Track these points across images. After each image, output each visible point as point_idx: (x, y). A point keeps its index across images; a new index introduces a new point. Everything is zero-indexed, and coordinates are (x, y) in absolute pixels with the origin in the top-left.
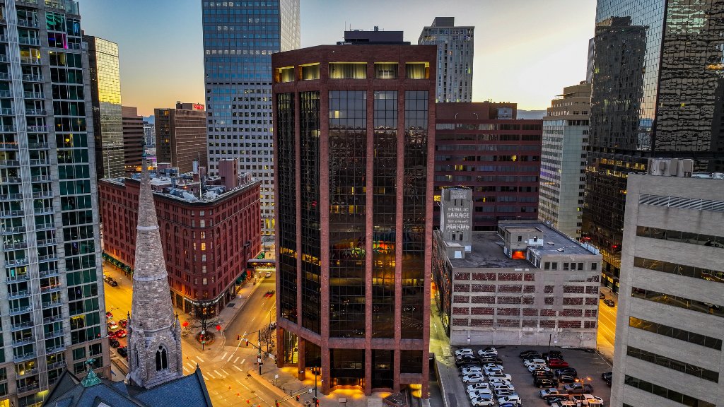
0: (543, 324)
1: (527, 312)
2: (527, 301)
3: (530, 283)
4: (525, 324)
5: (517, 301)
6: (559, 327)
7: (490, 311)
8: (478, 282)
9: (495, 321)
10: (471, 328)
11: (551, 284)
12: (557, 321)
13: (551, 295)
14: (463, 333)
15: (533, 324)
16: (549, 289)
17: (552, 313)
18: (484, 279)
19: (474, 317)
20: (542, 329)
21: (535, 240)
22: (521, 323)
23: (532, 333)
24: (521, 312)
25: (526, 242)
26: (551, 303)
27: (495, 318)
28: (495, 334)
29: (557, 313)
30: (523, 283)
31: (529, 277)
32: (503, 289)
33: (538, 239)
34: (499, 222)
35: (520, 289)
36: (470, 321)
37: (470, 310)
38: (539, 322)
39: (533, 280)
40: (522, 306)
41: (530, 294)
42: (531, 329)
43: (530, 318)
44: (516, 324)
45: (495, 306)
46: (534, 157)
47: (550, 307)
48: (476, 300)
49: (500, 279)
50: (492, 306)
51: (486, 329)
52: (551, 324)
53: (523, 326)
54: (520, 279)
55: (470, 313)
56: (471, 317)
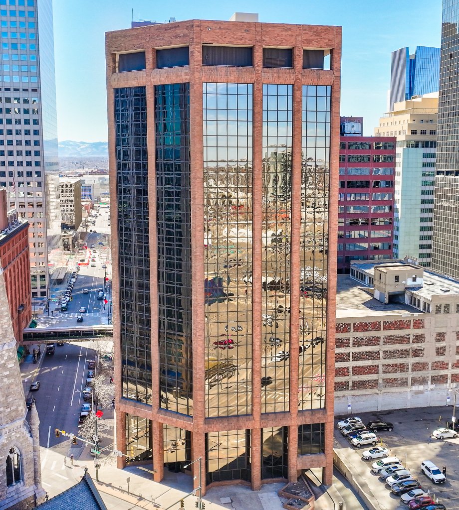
0: (435, 380)
1: (417, 367)
2: (417, 353)
3: (419, 331)
4: (415, 381)
5: (404, 353)
6: (452, 382)
7: (374, 369)
8: (360, 334)
9: (380, 381)
10: (353, 392)
11: (442, 330)
12: (450, 376)
13: (442, 344)
14: (343, 400)
15: (423, 381)
16: (441, 337)
17: (444, 366)
18: (367, 330)
19: (357, 378)
20: (433, 386)
21: (414, 280)
22: (410, 381)
23: (421, 392)
24: (410, 367)
25: (404, 282)
26: (443, 354)
27: (380, 377)
28: (380, 398)
29: (450, 365)
30: (412, 332)
31: (418, 324)
32: (390, 340)
33: (417, 279)
34: (352, 262)
35: (409, 339)
36: (351, 384)
37: (351, 370)
38: (430, 378)
39: (423, 327)
40: (411, 360)
41: (419, 345)
42: (421, 388)
43: (418, 374)
44: (404, 383)
45: (380, 362)
46: (387, 183)
47: (441, 358)
48: (358, 357)
49: (385, 328)
50: (376, 362)
51: (369, 391)
52: (443, 379)
53: (412, 385)
54: (408, 327)
55: (351, 374)
56: (352, 378)
